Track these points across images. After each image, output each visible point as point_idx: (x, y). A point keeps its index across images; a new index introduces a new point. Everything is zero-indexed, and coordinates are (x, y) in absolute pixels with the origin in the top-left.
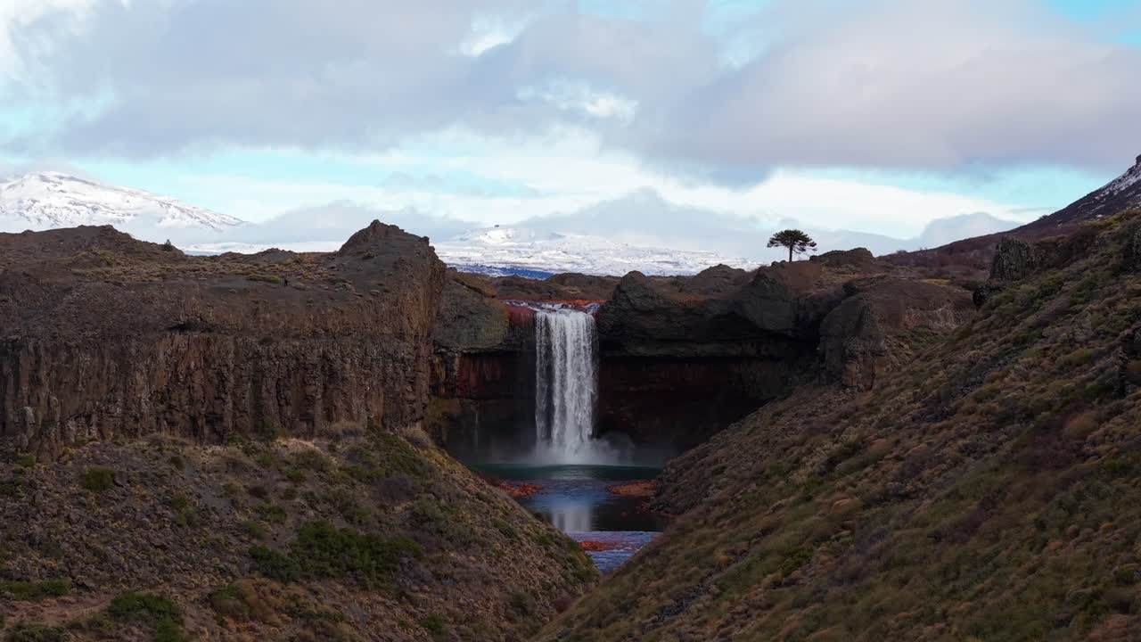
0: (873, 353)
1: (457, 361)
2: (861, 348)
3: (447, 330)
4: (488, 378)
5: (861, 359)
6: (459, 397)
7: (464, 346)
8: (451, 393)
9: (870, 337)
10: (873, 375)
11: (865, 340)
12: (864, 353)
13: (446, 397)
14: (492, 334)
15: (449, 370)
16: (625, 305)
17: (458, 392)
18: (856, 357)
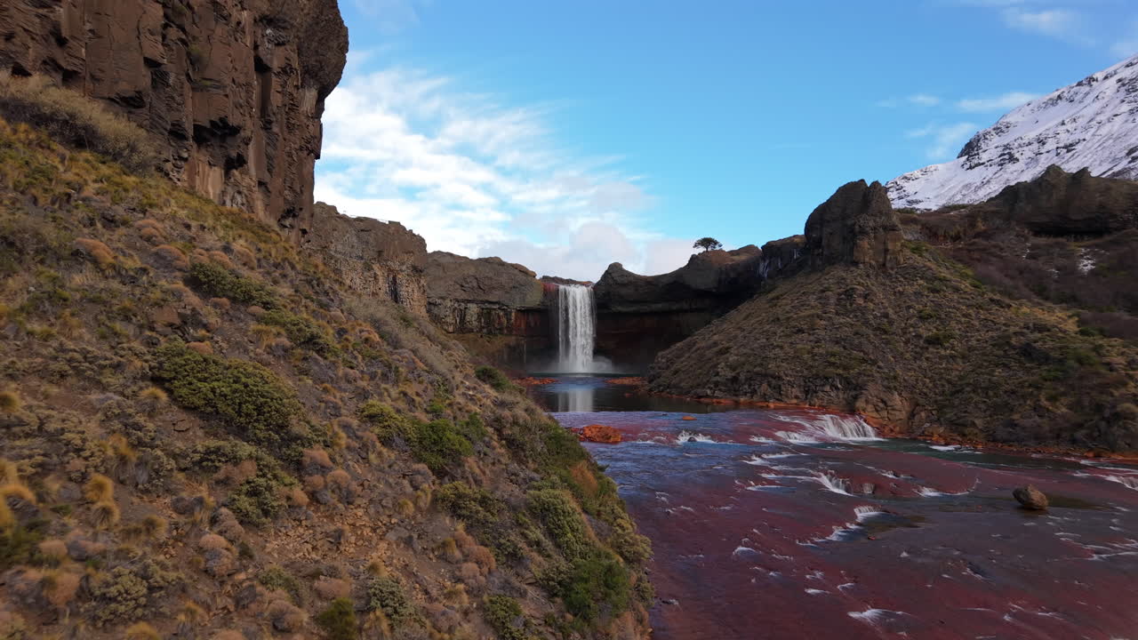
0: (885, 228)
1: (513, 314)
2: (871, 224)
3: (508, 295)
4: (532, 324)
5: (872, 235)
6: (516, 335)
7: (518, 305)
8: (510, 333)
9: (881, 212)
10: (886, 251)
11: (876, 216)
12: (874, 229)
13: (506, 335)
14: (534, 299)
15: (509, 320)
16: (611, 282)
17: (514, 332)
18: (866, 233)
